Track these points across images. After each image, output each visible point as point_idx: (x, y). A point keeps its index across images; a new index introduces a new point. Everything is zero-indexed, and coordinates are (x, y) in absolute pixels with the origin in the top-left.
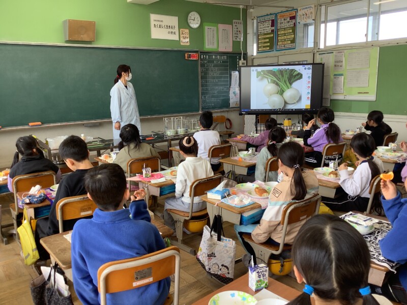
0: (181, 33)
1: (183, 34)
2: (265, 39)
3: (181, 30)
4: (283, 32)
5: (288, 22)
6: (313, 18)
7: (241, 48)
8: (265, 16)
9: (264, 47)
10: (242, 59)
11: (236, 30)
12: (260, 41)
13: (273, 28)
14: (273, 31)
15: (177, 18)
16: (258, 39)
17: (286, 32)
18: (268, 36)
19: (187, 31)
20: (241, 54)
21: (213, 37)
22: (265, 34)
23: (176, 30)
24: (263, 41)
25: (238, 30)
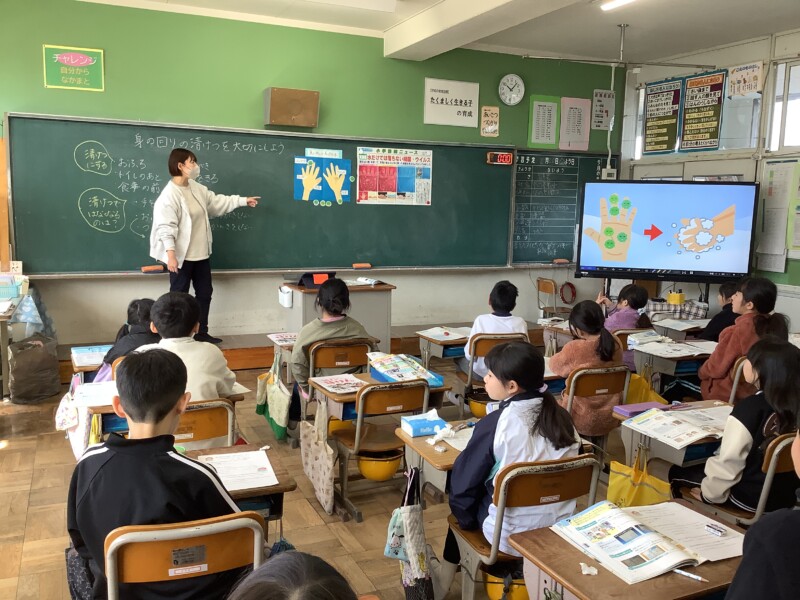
0: (483, 114)
1: (486, 115)
2: (660, 127)
3: (483, 108)
4: (695, 115)
5: (707, 95)
6: (759, 88)
7: (609, 144)
8: (662, 82)
9: (657, 143)
10: (609, 166)
11: (599, 108)
12: (648, 132)
13: (676, 107)
14: (675, 112)
15: (477, 86)
16: (646, 128)
17: (702, 115)
18: (666, 122)
19: (496, 110)
20: (607, 156)
21: (549, 122)
22: (660, 118)
23: (474, 108)
24: (656, 131)
25: (604, 109)
